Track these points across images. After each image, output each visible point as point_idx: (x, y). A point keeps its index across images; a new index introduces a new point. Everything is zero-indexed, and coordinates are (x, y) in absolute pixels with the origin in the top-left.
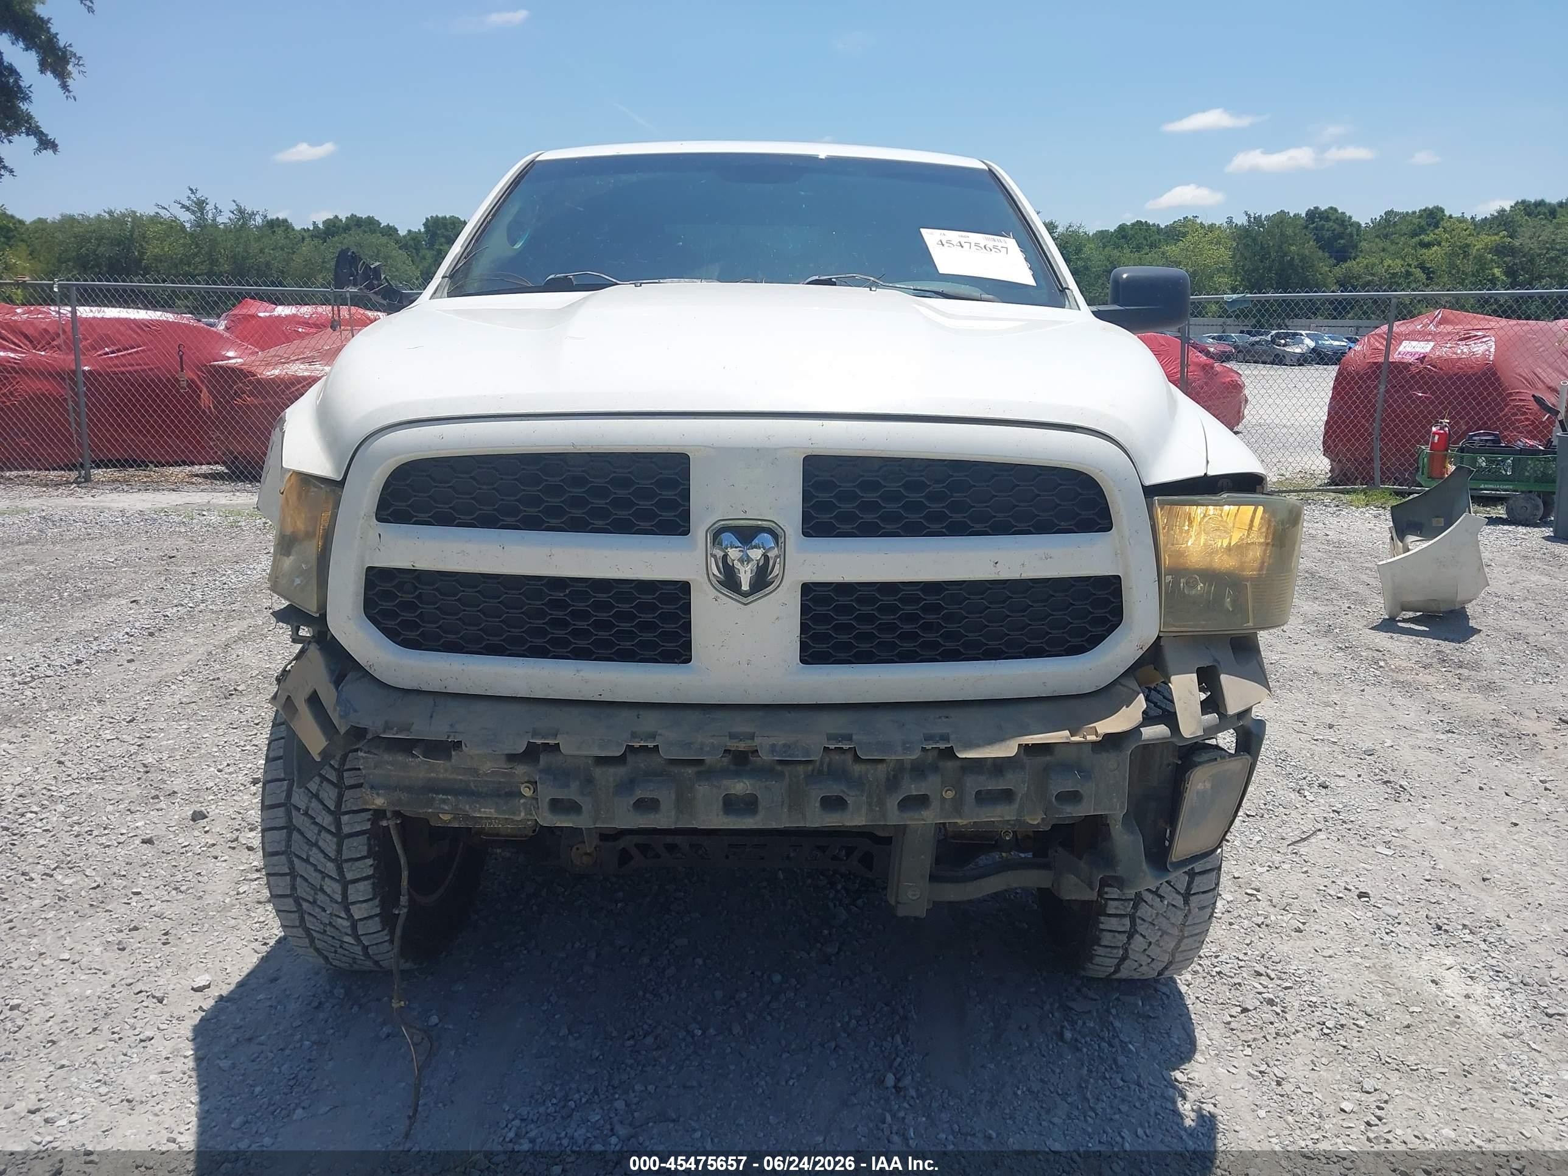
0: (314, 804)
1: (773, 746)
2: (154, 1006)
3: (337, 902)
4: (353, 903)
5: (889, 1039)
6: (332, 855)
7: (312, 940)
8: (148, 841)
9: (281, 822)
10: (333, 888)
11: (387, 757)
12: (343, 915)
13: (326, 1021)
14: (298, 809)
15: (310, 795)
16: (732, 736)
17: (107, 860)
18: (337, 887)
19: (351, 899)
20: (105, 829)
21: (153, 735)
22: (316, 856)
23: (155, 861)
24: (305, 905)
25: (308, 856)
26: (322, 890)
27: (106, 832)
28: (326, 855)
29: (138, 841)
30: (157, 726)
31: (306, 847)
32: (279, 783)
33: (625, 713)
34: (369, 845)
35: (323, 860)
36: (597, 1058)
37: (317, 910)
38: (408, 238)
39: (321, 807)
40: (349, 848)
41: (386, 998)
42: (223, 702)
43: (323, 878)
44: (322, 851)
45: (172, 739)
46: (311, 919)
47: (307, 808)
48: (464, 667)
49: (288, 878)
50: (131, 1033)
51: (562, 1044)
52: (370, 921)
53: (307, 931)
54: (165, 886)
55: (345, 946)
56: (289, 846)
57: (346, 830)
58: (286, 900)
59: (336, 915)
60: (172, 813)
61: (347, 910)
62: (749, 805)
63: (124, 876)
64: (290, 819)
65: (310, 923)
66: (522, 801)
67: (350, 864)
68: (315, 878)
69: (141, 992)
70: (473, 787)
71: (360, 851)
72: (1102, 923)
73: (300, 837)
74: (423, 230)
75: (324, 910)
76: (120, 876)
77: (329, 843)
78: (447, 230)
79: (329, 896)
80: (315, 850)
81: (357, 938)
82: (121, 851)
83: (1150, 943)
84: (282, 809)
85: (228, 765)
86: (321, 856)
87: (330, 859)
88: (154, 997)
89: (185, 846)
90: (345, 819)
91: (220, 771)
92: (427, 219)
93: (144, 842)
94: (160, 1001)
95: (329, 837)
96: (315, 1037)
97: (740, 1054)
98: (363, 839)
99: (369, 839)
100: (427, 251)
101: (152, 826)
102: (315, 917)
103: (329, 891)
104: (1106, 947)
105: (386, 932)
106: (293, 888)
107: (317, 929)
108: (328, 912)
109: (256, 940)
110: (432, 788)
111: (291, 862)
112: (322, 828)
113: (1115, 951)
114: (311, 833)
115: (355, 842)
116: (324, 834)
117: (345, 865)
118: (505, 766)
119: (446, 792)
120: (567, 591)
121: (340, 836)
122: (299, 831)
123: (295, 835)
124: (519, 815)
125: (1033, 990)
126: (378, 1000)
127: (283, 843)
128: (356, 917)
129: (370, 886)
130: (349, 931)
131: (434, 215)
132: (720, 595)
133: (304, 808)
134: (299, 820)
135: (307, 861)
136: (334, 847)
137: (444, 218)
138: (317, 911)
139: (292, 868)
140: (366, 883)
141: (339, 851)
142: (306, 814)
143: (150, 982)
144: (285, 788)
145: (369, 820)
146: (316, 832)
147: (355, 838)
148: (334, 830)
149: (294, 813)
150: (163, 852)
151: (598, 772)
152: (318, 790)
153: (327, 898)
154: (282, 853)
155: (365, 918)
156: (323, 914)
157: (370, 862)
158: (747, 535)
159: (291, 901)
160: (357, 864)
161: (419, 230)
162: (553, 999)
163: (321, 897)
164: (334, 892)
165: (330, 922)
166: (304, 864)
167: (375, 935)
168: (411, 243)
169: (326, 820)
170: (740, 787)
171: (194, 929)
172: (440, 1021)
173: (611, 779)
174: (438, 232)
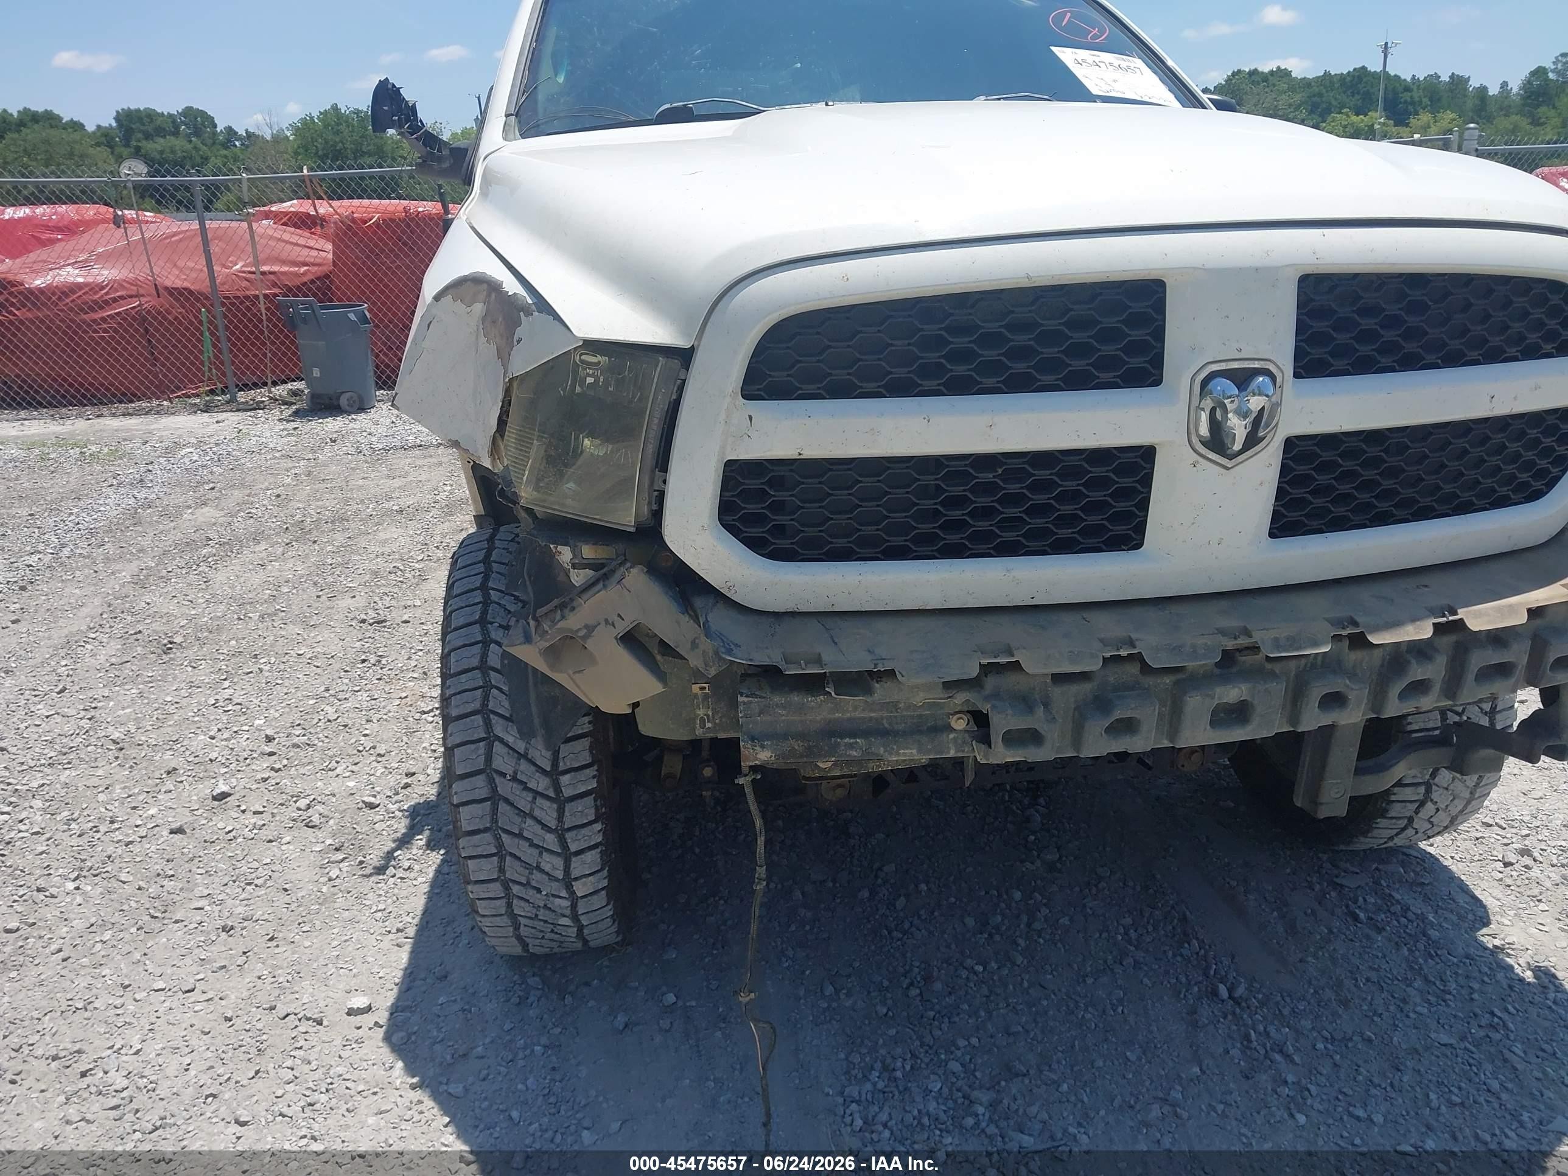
0: (524, 766)
1: (1276, 640)
2: (315, 1029)
3: (557, 880)
4: (576, 879)
5: (1186, 945)
6: (553, 824)
7: (517, 927)
8: (179, 831)
9: (484, 793)
10: (553, 864)
11: (777, 699)
12: (564, 894)
13: (542, 1019)
14: (504, 775)
15: (516, 755)
16: (1222, 632)
17: (138, 859)
18: (559, 862)
19: (575, 873)
20: (112, 822)
21: (99, 705)
22: (531, 829)
23: (201, 854)
24: (516, 889)
25: (521, 830)
26: (538, 868)
27: (116, 826)
28: (544, 826)
29: (165, 833)
30: (100, 693)
31: (517, 820)
32: (473, 746)
33: (1067, 618)
34: (597, 808)
35: (540, 832)
36: (886, 1015)
37: (532, 892)
38: (99, 134)
39: (533, 768)
40: (573, 814)
41: (596, 981)
42: (165, 658)
43: (541, 854)
44: (539, 822)
45: (128, 707)
46: (523, 904)
47: (515, 773)
48: (860, 578)
49: (495, 858)
50: (306, 1068)
51: (834, 1005)
52: (595, 897)
53: (513, 917)
54: (234, 882)
55: (558, 929)
56: (494, 820)
57: (567, 792)
58: (492, 885)
59: (554, 896)
60: (186, 794)
61: (569, 887)
62: (1239, 713)
63: (173, 876)
64: (494, 790)
65: (519, 908)
66: (951, 736)
67: (575, 832)
68: (529, 855)
69: (288, 1015)
70: (886, 725)
71: (587, 815)
72: (1394, 794)
73: (509, 808)
74: (114, 124)
75: (539, 891)
76: (167, 876)
77: (547, 812)
78: (143, 124)
79: (547, 874)
80: (529, 821)
81: (575, 917)
82: (151, 847)
83: (1438, 810)
84: (482, 777)
85: (219, 730)
86: (538, 828)
87: (549, 830)
88: (308, 1019)
89: (230, 832)
90: (565, 779)
91: (213, 738)
92: (118, 112)
93: (172, 832)
94: (320, 1023)
95: (546, 804)
96: (544, 1040)
97: (1041, 986)
98: (589, 800)
99: (595, 800)
100: (123, 149)
101: (172, 813)
102: (527, 901)
103: (547, 867)
104: (1392, 818)
105: (610, 907)
106: (502, 870)
107: (529, 915)
108: (544, 893)
109: (389, 932)
110: (833, 732)
111: (498, 839)
112: (537, 794)
113: (1400, 822)
114: (523, 801)
115: (579, 805)
116: (540, 801)
117: (568, 835)
118: (942, 696)
119: (853, 735)
120: (1000, 471)
121: (561, 802)
122: (507, 801)
123: (503, 807)
124: (949, 753)
125: (1288, 871)
126: (587, 984)
127: (488, 818)
128: (579, 894)
129: (599, 856)
130: (568, 912)
131: (126, 108)
132: (1200, 459)
133: (511, 772)
134: (505, 787)
135: (520, 836)
136: (555, 815)
137: (138, 111)
138: (530, 894)
139: (500, 845)
140: (593, 852)
141: (560, 818)
142: (514, 779)
143: (291, 1001)
144: (482, 751)
145: (594, 777)
146: (530, 799)
147: (580, 801)
148: (552, 795)
149: (498, 780)
150: (205, 841)
151: (1057, 692)
152: (527, 749)
153: (544, 876)
154: (485, 830)
155: (591, 894)
156: (538, 896)
157: (598, 826)
158: (1242, 378)
159: (497, 886)
160: (584, 831)
161: (110, 125)
162: (790, 953)
163: (537, 876)
164: (554, 868)
165: (545, 905)
166: (516, 840)
167: (598, 912)
168: (103, 139)
169: (542, 784)
170: (1232, 693)
171: (304, 929)
172: (677, 998)
173: (1073, 700)
174: (133, 126)
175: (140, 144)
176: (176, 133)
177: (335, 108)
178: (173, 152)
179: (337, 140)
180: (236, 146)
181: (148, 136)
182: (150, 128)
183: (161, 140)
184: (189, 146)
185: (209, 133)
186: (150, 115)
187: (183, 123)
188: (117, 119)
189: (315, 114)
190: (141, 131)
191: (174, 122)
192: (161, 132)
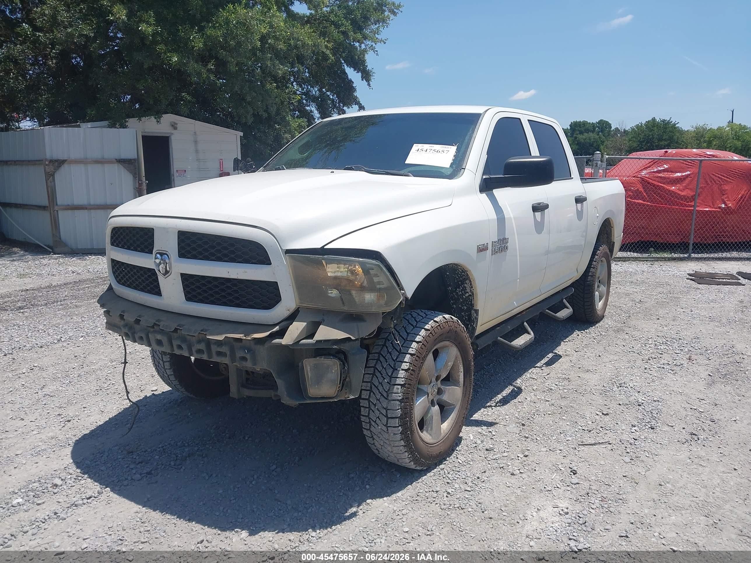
1: (164, 325)
74: (569, 128)
78: (581, 128)
92: (572, 123)
131: (575, 121)
137: (580, 122)
161: (567, 128)
174: (576, 128)
175: (577, 136)
176: (593, 131)
177: (654, 119)
178: (590, 139)
179: (650, 134)
180: (618, 136)
181: (581, 133)
182: (583, 129)
183: (586, 134)
184: (597, 137)
185: (607, 130)
186: (585, 123)
187: (598, 127)
188: (570, 126)
189: (644, 122)
190: (579, 130)
191: (593, 126)
192: (587, 131)
